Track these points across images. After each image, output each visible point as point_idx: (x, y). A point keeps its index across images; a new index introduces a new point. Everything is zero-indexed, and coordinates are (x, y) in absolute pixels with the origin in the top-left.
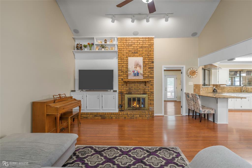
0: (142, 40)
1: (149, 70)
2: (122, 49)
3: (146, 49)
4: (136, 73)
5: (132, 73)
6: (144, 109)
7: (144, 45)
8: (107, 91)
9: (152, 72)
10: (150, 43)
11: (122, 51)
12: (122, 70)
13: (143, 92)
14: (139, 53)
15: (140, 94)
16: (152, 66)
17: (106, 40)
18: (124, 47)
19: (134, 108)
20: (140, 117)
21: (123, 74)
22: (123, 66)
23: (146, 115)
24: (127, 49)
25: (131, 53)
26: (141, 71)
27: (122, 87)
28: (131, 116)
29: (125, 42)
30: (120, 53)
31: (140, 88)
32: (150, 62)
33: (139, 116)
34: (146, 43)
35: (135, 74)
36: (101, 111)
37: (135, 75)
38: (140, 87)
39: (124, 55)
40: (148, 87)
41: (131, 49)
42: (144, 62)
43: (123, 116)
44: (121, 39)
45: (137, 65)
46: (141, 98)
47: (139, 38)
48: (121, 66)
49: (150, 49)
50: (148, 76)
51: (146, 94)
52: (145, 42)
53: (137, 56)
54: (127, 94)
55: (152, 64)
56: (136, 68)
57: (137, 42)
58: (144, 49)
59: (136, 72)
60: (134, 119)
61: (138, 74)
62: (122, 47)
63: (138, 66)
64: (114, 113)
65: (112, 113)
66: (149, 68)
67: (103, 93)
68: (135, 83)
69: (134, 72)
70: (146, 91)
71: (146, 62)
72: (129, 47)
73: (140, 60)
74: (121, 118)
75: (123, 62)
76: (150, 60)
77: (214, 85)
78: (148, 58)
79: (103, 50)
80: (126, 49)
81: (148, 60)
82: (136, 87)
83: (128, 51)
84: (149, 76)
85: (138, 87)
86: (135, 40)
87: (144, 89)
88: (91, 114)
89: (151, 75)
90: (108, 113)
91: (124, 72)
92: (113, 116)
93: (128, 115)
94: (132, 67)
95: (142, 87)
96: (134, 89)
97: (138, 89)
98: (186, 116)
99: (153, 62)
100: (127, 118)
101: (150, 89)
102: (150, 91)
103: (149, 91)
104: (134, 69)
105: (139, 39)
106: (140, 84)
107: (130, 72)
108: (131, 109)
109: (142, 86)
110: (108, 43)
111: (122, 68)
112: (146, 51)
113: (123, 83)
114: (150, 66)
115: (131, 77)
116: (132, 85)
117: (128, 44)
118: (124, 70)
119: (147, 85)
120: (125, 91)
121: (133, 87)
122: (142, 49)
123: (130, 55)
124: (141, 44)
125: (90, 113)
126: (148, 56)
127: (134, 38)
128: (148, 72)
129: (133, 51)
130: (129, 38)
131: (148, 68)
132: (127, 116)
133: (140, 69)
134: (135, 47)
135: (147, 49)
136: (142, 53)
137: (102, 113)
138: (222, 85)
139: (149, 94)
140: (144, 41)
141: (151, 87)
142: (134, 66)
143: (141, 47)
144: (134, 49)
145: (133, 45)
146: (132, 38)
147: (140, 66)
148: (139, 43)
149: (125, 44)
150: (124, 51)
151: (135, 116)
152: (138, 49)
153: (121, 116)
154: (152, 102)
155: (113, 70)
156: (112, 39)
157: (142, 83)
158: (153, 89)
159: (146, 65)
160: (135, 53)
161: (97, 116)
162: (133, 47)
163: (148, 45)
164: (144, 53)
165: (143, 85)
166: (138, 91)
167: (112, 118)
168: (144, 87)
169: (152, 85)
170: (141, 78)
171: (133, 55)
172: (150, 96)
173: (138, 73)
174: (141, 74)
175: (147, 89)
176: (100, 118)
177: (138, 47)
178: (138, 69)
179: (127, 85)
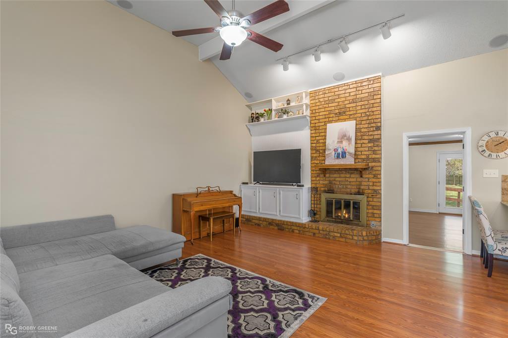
0: (355, 85)
1: (369, 145)
2: (317, 111)
3: (363, 103)
4: (341, 153)
5: (334, 153)
6: (358, 224)
7: (358, 96)
8: (292, 185)
9: (376, 148)
10: (372, 90)
11: (318, 114)
12: (318, 148)
13: (357, 190)
14: (348, 113)
15: (351, 194)
16: (376, 137)
17: (288, 100)
18: (321, 107)
19: (337, 220)
20: (341, 237)
21: (318, 155)
22: (318, 142)
23: (353, 236)
24: (326, 109)
25: (332, 115)
26: (351, 149)
27: (318, 179)
28: (325, 233)
29: (322, 96)
30: (314, 118)
31: (350, 182)
32: (372, 129)
34: (363, 92)
35: (339, 154)
36: (278, 218)
37: (338, 157)
38: (351, 180)
39: (321, 121)
40: (367, 179)
41: (333, 108)
42: (358, 130)
44: (315, 92)
45: (343, 137)
46: (352, 202)
47: (349, 84)
48: (315, 142)
49: (373, 101)
50: (368, 158)
51: (363, 194)
52: (361, 88)
53: (345, 120)
54: (325, 192)
55: (376, 133)
56: (341, 142)
57: (344, 92)
58: (358, 104)
59: (340, 151)
61: (344, 155)
62: (317, 107)
63: (345, 138)
64: (296, 223)
65: (293, 222)
66: (370, 141)
67: (281, 189)
68: (341, 172)
69: (336, 150)
70: (362, 187)
71: (363, 130)
72: (330, 105)
73: (349, 127)
74: (307, 233)
75: (318, 135)
76: (372, 125)
78: (368, 122)
79: (285, 117)
80: (323, 110)
81: (366, 126)
82: (343, 179)
83: (327, 113)
84: (370, 156)
85: (347, 179)
86: (340, 89)
87: (358, 183)
88: (265, 220)
89: (374, 156)
90: (287, 222)
91: (321, 151)
92: (295, 228)
94: (334, 141)
95: (355, 180)
96: (338, 183)
97: (347, 183)
99: (378, 128)
101: (371, 184)
102: (371, 188)
103: (369, 189)
104: (336, 145)
105: (347, 86)
106: (352, 173)
107: (330, 152)
108: (333, 221)
109: (354, 178)
110: (292, 104)
111: (318, 145)
112: (363, 107)
113: (318, 171)
114: (371, 137)
115: (331, 161)
116: (335, 175)
117: (327, 99)
118: (321, 148)
119: (364, 176)
120: (322, 186)
121: (337, 179)
122: (354, 105)
123: (330, 119)
124: (352, 94)
125: (264, 218)
126: (368, 116)
127: (338, 87)
128: (367, 149)
129: (337, 111)
130: (329, 89)
131: (367, 141)
132: (317, 231)
133: (349, 144)
134: (340, 103)
135: (366, 102)
136: (355, 112)
137: (279, 221)
139: (370, 195)
140: (358, 89)
141: (374, 180)
142: (338, 139)
143: (354, 101)
144: (338, 107)
145: (336, 101)
146: (334, 87)
147: (349, 139)
148: (348, 95)
149: (321, 100)
150: (321, 114)
152: (347, 106)
153: (307, 230)
154: (375, 211)
155: (300, 150)
156: (299, 97)
157: (355, 172)
158: (378, 184)
159: (361, 136)
160: (341, 115)
161: (272, 225)
162: (336, 104)
163: (367, 95)
164: (358, 112)
165: (358, 176)
166: (347, 188)
167: (293, 231)
168: (360, 179)
169: (377, 176)
170: (349, 161)
171: (337, 118)
172: (371, 199)
173: (345, 153)
174: (350, 154)
175: (365, 184)
176: (276, 228)
177: (346, 102)
178: (345, 144)
179: (325, 176)
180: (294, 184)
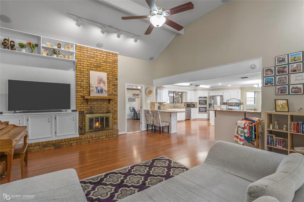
0: (106, 53)
1: (113, 87)
2: (81, 60)
3: (110, 64)
4: (100, 90)
5: (95, 89)
6: (108, 129)
7: (107, 60)
8: (61, 111)
9: (116, 89)
10: (114, 59)
11: (82, 62)
12: (82, 85)
13: (107, 111)
14: (102, 68)
15: (104, 113)
16: (116, 83)
17: (59, 44)
18: (84, 58)
19: (96, 130)
21: (82, 90)
22: (82, 81)
24: (88, 61)
25: (93, 66)
26: (105, 88)
27: (82, 105)
28: (96, 138)
29: (85, 52)
30: (79, 64)
31: (103, 107)
32: (114, 79)
33: (105, 137)
34: (110, 59)
35: (99, 90)
36: (54, 138)
37: (98, 92)
38: (104, 105)
39: (84, 67)
40: (112, 105)
41: (93, 62)
42: (108, 78)
43: (87, 140)
44: (81, 47)
45: (100, 81)
46: (105, 118)
47: (103, 51)
48: (80, 80)
49: (114, 65)
50: (112, 94)
51: (109, 113)
52: (109, 56)
53: (100, 71)
54: (88, 113)
55: (116, 81)
56: (100, 84)
57: (100, 55)
58: (108, 64)
59: (99, 88)
60: (99, 141)
61: (102, 91)
62: (82, 58)
63: (102, 81)
64: (74, 138)
65: (71, 139)
66: (113, 85)
67: (56, 114)
68: (98, 101)
69: (97, 88)
70: (109, 109)
71: (110, 79)
72: (91, 59)
73: (104, 75)
74: (84, 143)
75: (82, 76)
76: (114, 77)
77: (159, 103)
78: (112, 75)
79: (55, 56)
80: (87, 61)
81: (112, 77)
82: (99, 105)
83: (89, 64)
84: (113, 93)
85: (101, 105)
86: (98, 52)
87: (107, 107)
88: (38, 144)
89: (115, 93)
90: (65, 139)
91: (85, 87)
92: (73, 142)
93: (92, 137)
94: (95, 82)
95: (106, 105)
96: (96, 107)
97: (101, 107)
98: (145, 131)
99: (117, 79)
100: (91, 142)
101: (114, 107)
102: (114, 109)
103: (113, 110)
104: (97, 85)
105: (102, 52)
106: (104, 102)
107: (93, 88)
108: (93, 131)
109: (105, 104)
110: (62, 49)
111: (82, 83)
112: (110, 67)
113: (82, 101)
114: (114, 83)
115: (94, 94)
116: (94, 103)
117: (89, 55)
118: (84, 85)
119: (111, 103)
120: (85, 110)
121: (95, 105)
122: (106, 64)
123: (91, 68)
124: (104, 58)
125: (35, 143)
126: (112, 72)
127: (97, 50)
128: (112, 89)
129: (96, 65)
130: (90, 49)
131: (111, 85)
132: (91, 139)
133: (104, 85)
134: (98, 61)
135: (111, 65)
136: (106, 68)
137: (56, 141)
138: (164, 103)
139: (113, 113)
140: (107, 56)
141: (115, 105)
142: (98, 81)
143: (105, 62)
144: (96, 63)
145: (95, 58)
146: (94, 50)
147: (104, 83)
148: (102, 57)
149: (85, 54)
150: (85, 63)
151: (101, 138)
152: (102, 63)
153: (83, 140)
154: (115, 121)
155: (70, 84)
157: (106, 101)
158: (117, 107)
159: (109, 82)
160: (98, 68)
161: (47, 146)
162: (95, 60)
163: (112, 61)
164: (108, 68)
165: (107, 103)
166: (101, 110)
167: (71, 145)
168: (108, 105)
169: (116, 103)
170: (105, 95)
171: (95, 69)
172: (114, 115)
173: (102, 90)
174: (105, 91)
175: (111, 107)
176: (53, 148)
177: (101, 61)
178: (102, 85)
179: (88, 103)
180: (62, 110)
